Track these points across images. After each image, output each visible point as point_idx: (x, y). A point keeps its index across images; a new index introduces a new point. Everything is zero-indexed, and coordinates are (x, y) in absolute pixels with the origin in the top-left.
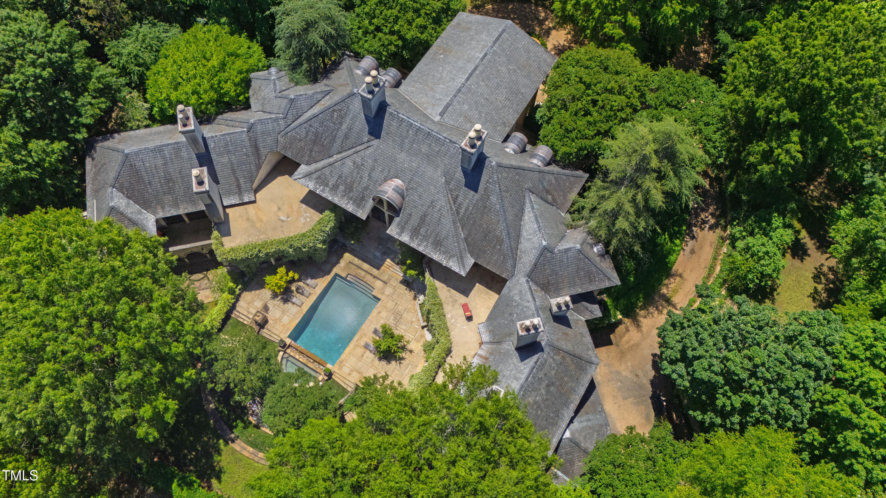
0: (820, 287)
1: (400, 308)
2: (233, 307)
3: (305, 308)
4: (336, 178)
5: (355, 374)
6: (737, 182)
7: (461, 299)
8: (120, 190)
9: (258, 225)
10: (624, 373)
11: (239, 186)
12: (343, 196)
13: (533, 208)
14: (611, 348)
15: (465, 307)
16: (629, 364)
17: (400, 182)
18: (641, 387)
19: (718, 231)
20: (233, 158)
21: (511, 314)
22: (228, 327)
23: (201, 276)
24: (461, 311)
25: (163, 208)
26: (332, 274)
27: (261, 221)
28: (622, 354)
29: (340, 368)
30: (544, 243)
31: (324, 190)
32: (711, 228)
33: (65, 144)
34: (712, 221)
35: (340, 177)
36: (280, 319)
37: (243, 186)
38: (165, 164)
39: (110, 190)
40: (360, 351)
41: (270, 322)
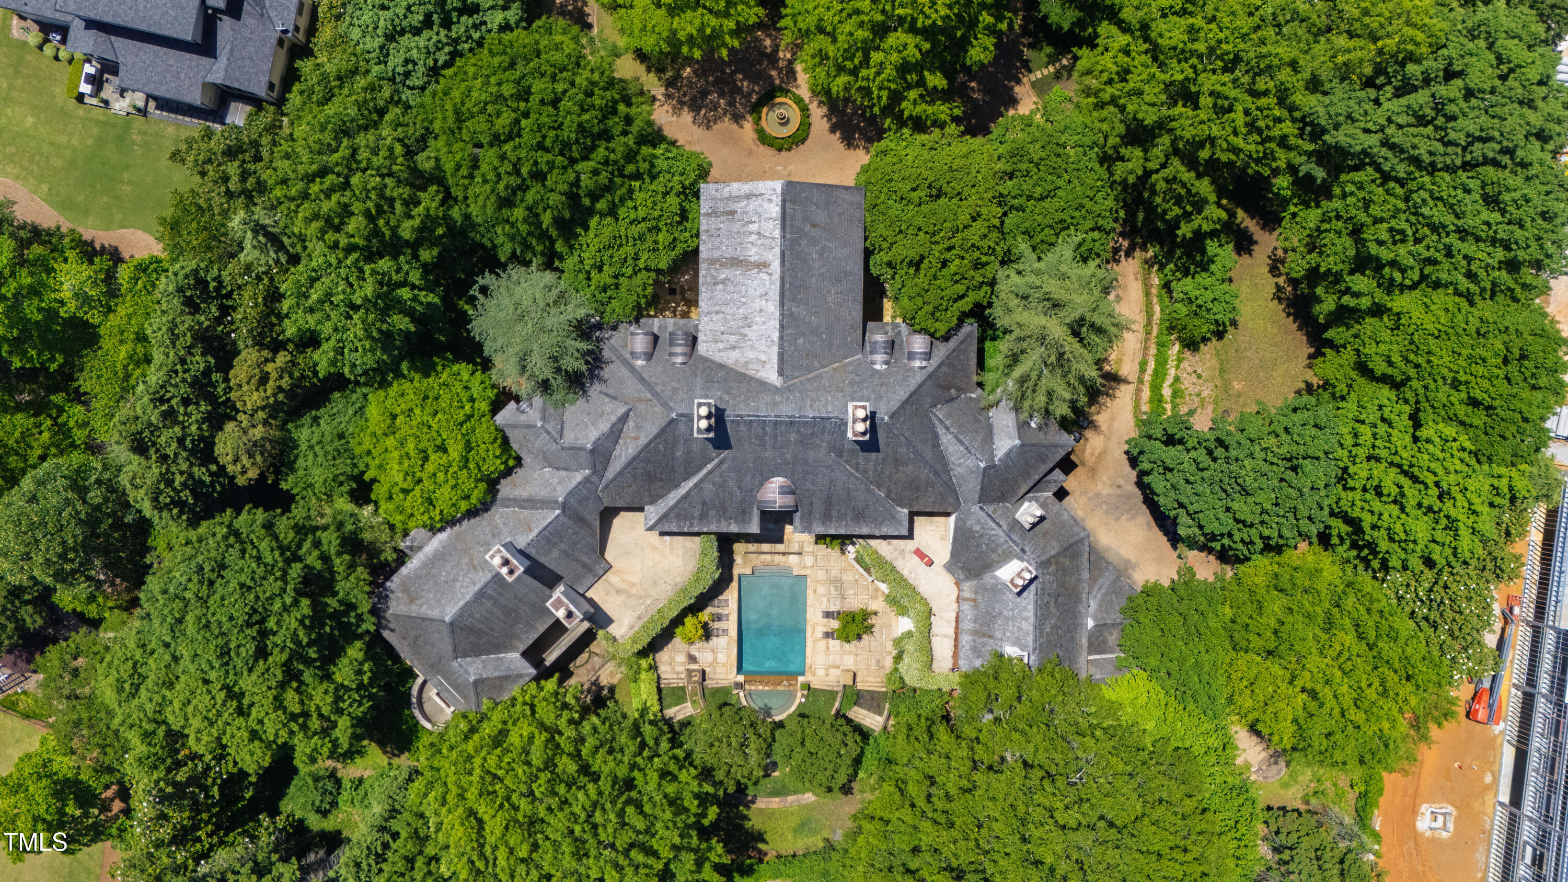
0: (1281, 281)
1: (834, 573)
2: (659, 677)
3: (733, 632)
4: (699, 507)
5: (832, 671)
6: (1145, 211)
7: (909, 545)
8: (465, 655)
9: (634, 591)
10: (1104, 492)
11: (585, 566)
12: (719, 521)
13: (948, 429)
14: (1079, 471)
15: (919, 553)
16: (1105, 478)
17: (781, 479)
18: (1129, 497)
19: (1137, 253)
20: (562, 546)
21: (978, 546)
22: (667, 701)
23: (584, 656)
24: (916, 559)
25: (519, 639)
26: (736, 578)
27: (633, 585)
28: (1093, 471)
29: (814, 674)
30: (982, 465)
31: (691, 525)
32: (1128, 254)
33: (358, 644)
34: (1126, 244)
35: (704, 504)
36: (715, 660)
37: (589, 562)
38: (496, 602)
39: (455, 664)
40: (822, 644)
41: (707, 670)
